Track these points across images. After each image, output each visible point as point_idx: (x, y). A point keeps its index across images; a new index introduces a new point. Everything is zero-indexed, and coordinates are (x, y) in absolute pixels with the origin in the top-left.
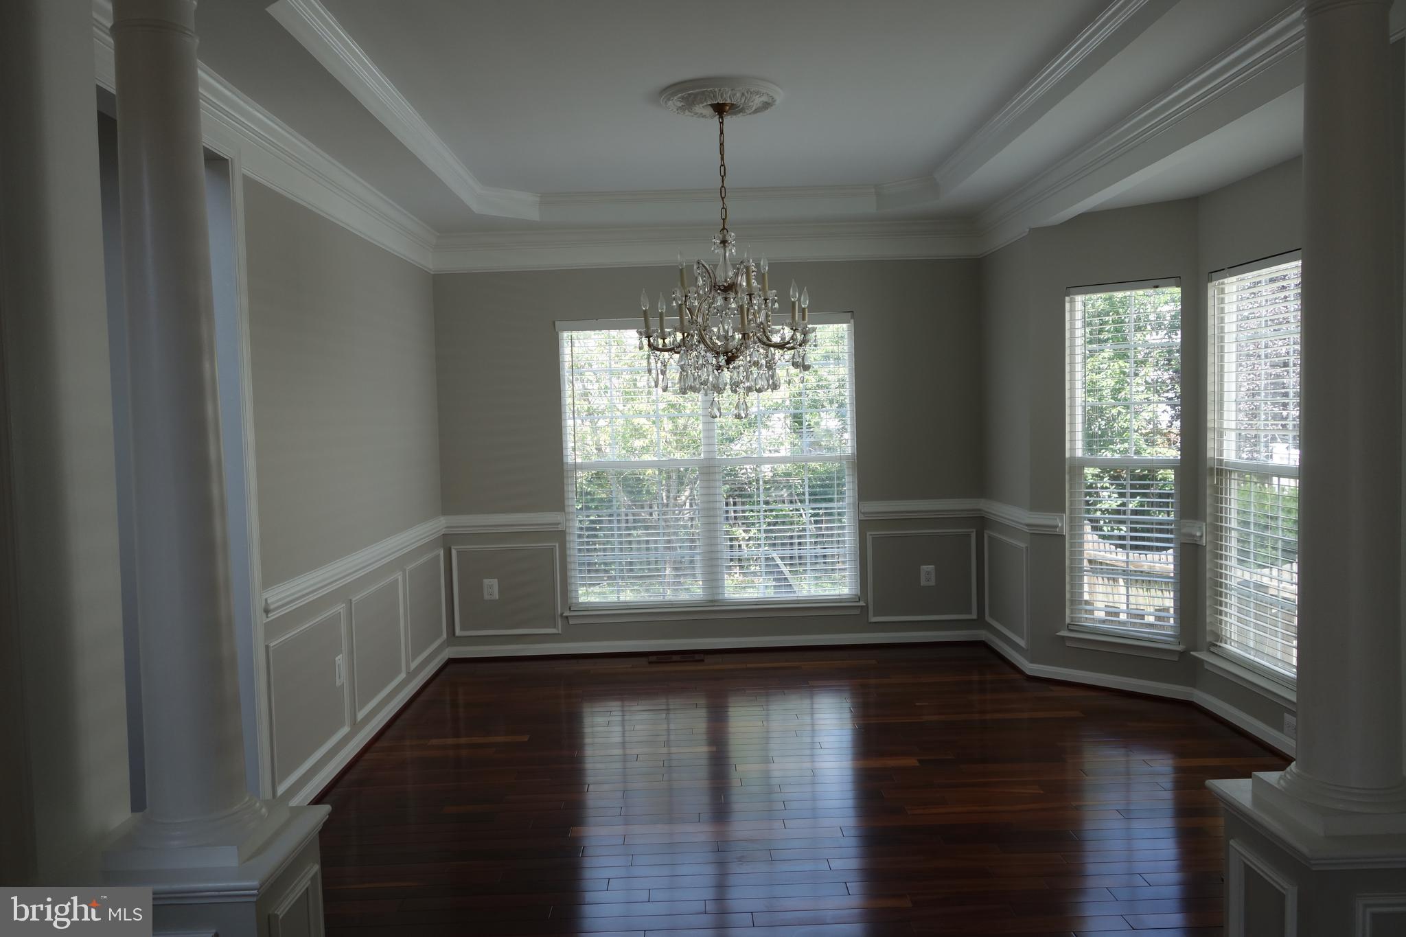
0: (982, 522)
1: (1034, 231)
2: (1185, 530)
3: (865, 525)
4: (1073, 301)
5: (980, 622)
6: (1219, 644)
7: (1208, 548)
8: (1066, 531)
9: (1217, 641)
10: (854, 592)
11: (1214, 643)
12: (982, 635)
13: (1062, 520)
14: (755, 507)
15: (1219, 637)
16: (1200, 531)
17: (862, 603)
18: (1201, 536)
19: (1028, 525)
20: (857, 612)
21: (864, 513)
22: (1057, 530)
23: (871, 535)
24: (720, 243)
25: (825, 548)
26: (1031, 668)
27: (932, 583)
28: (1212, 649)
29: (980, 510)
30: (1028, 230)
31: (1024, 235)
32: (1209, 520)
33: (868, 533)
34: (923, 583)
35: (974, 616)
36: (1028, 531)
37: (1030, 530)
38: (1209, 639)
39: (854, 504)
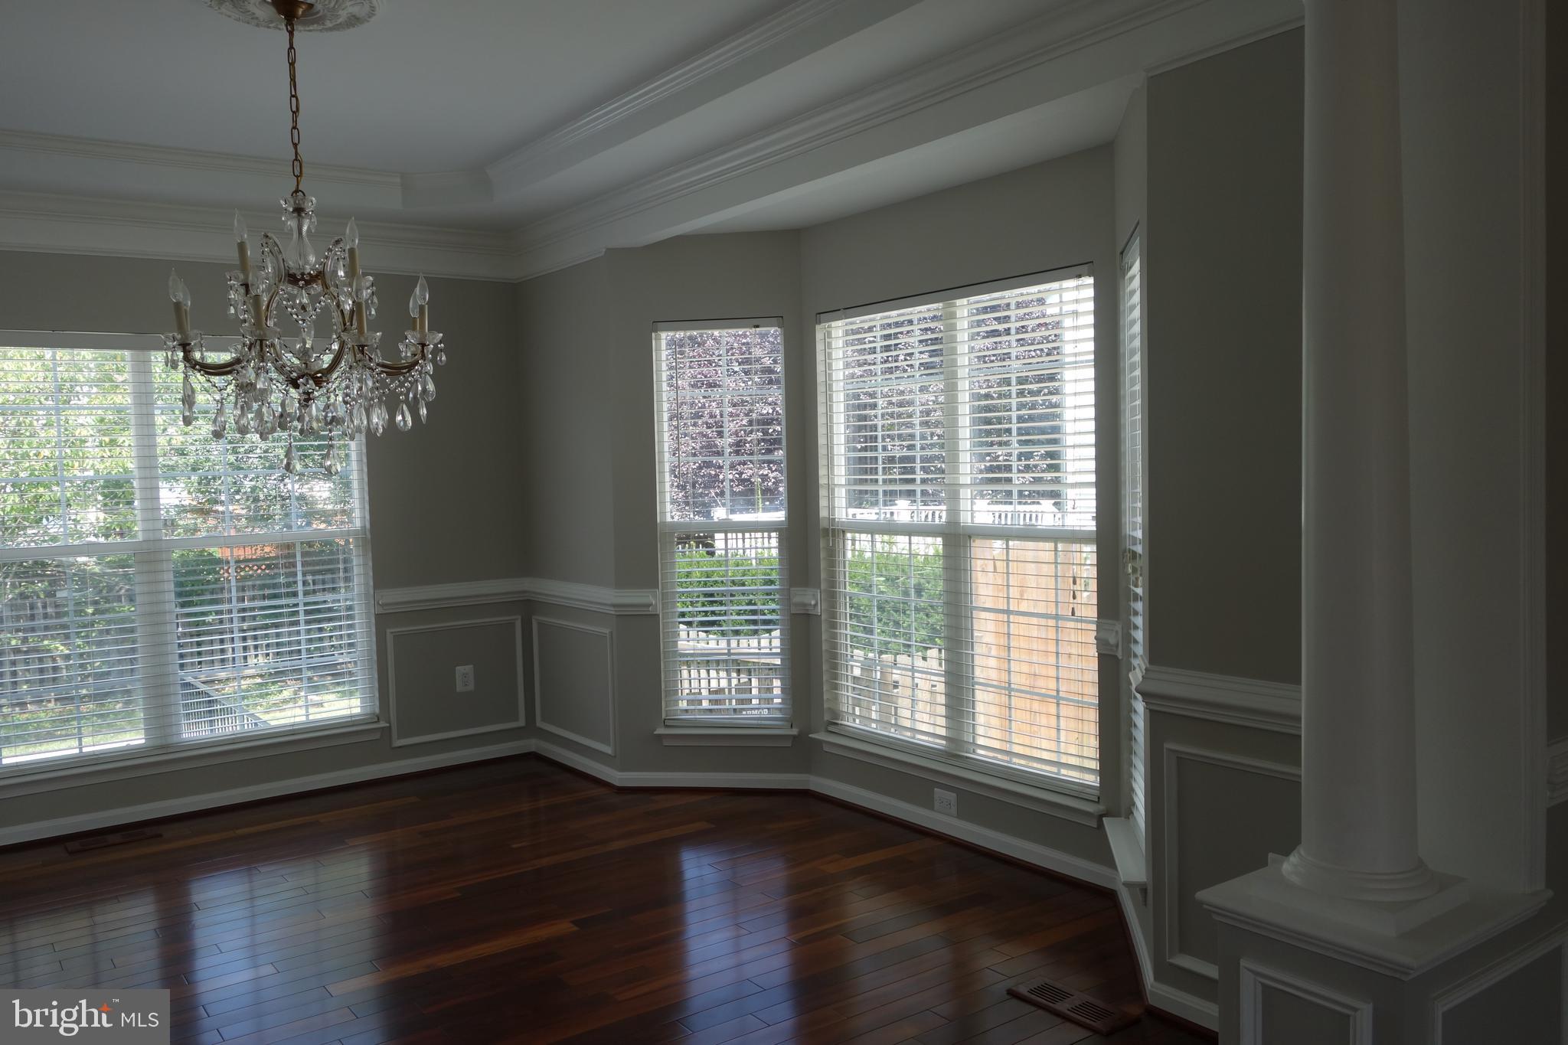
0: (528, 607)
1: (611, 252)
2: (797, 599)
3: (383, 621)
4: (658, 339)
5: (530, 729)
6: (840, 722)
7: (823, 617)
8: (660, 611)
9: (838, 719)
10: (368, 710)
11: (833, 723)
12: (532, 745)
13: (655, 597)
14: (225, 607)
15: (836, 714)
16: (812, 598)
17: (383, 724)
18: (816, 605)
19: (614, 606)
20: (377, 736)
21: (382, 605)
22: (650, 609)
23: (392, 633)
24: (293, 212)
25: (323, 656)
26: (619, 777)
27: (471, 687)
28: (831, 728)
29: (525, 592)
30: (604, 250)
31: (601, 255)
32: (823, 586)
33: (388, 631)
34: (459, 688)
35: (522, 723)
36: (613, 613)
37: (616, 611)
38: (827, 717)
39: (366, 595)
